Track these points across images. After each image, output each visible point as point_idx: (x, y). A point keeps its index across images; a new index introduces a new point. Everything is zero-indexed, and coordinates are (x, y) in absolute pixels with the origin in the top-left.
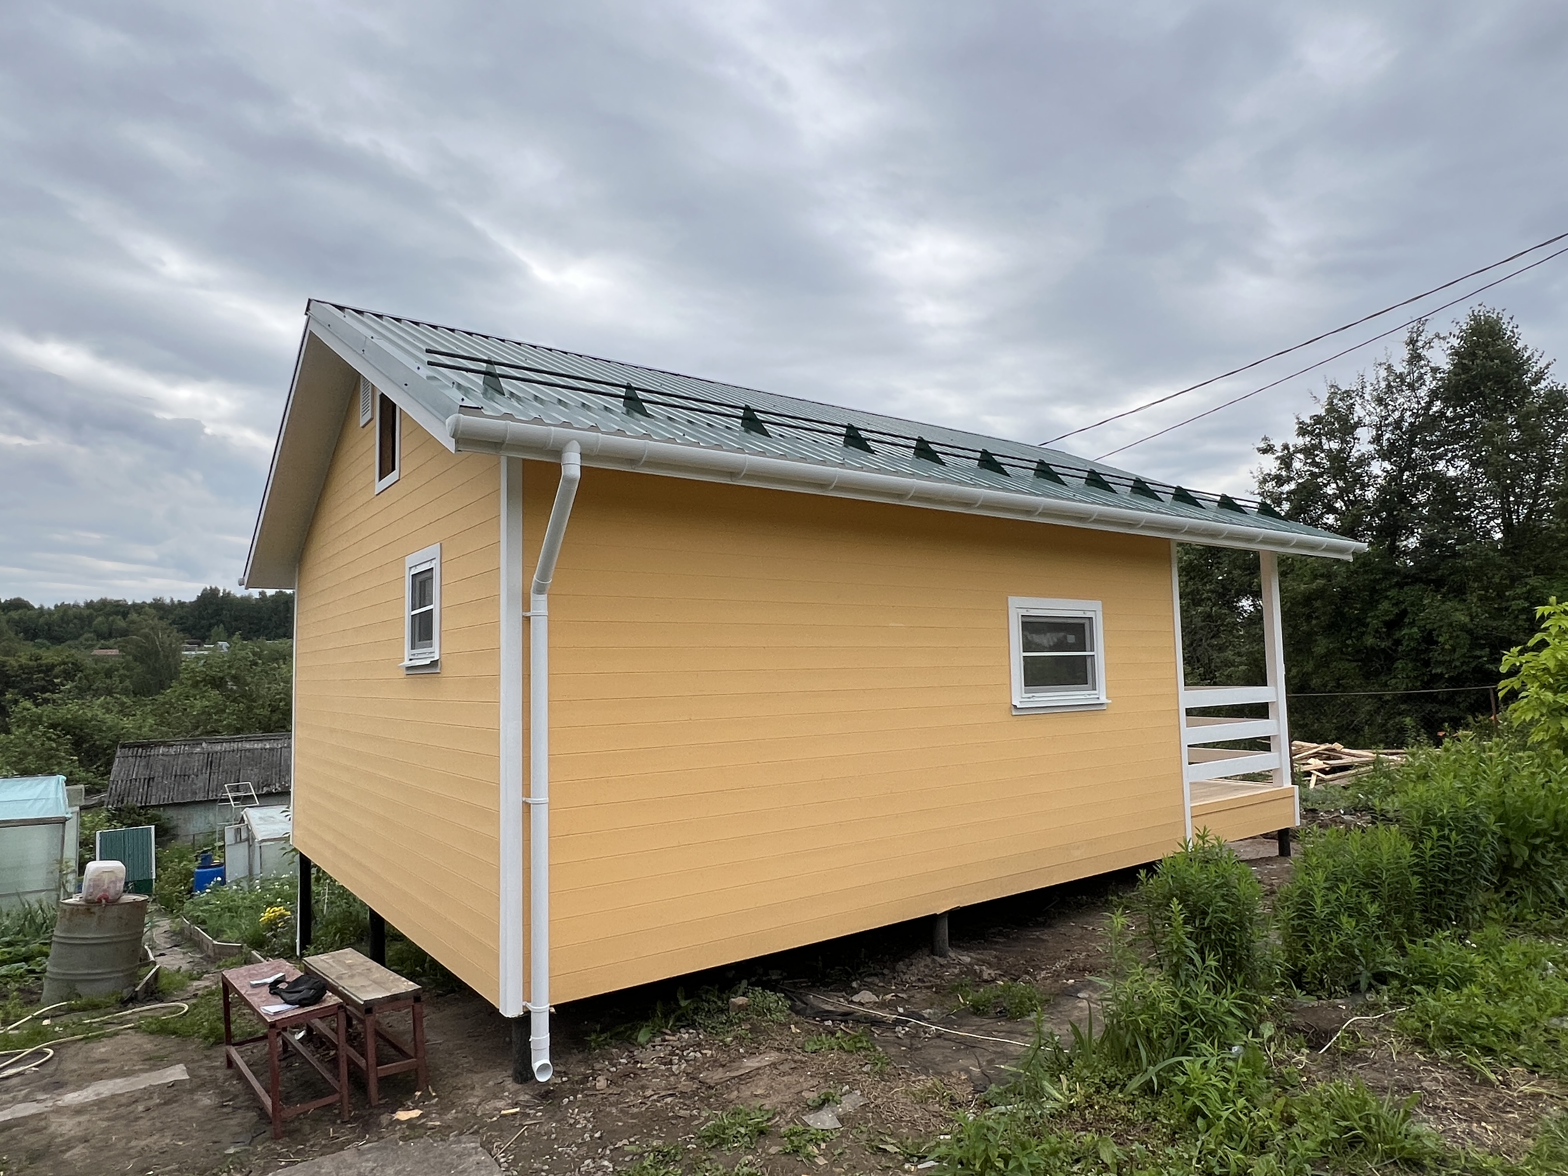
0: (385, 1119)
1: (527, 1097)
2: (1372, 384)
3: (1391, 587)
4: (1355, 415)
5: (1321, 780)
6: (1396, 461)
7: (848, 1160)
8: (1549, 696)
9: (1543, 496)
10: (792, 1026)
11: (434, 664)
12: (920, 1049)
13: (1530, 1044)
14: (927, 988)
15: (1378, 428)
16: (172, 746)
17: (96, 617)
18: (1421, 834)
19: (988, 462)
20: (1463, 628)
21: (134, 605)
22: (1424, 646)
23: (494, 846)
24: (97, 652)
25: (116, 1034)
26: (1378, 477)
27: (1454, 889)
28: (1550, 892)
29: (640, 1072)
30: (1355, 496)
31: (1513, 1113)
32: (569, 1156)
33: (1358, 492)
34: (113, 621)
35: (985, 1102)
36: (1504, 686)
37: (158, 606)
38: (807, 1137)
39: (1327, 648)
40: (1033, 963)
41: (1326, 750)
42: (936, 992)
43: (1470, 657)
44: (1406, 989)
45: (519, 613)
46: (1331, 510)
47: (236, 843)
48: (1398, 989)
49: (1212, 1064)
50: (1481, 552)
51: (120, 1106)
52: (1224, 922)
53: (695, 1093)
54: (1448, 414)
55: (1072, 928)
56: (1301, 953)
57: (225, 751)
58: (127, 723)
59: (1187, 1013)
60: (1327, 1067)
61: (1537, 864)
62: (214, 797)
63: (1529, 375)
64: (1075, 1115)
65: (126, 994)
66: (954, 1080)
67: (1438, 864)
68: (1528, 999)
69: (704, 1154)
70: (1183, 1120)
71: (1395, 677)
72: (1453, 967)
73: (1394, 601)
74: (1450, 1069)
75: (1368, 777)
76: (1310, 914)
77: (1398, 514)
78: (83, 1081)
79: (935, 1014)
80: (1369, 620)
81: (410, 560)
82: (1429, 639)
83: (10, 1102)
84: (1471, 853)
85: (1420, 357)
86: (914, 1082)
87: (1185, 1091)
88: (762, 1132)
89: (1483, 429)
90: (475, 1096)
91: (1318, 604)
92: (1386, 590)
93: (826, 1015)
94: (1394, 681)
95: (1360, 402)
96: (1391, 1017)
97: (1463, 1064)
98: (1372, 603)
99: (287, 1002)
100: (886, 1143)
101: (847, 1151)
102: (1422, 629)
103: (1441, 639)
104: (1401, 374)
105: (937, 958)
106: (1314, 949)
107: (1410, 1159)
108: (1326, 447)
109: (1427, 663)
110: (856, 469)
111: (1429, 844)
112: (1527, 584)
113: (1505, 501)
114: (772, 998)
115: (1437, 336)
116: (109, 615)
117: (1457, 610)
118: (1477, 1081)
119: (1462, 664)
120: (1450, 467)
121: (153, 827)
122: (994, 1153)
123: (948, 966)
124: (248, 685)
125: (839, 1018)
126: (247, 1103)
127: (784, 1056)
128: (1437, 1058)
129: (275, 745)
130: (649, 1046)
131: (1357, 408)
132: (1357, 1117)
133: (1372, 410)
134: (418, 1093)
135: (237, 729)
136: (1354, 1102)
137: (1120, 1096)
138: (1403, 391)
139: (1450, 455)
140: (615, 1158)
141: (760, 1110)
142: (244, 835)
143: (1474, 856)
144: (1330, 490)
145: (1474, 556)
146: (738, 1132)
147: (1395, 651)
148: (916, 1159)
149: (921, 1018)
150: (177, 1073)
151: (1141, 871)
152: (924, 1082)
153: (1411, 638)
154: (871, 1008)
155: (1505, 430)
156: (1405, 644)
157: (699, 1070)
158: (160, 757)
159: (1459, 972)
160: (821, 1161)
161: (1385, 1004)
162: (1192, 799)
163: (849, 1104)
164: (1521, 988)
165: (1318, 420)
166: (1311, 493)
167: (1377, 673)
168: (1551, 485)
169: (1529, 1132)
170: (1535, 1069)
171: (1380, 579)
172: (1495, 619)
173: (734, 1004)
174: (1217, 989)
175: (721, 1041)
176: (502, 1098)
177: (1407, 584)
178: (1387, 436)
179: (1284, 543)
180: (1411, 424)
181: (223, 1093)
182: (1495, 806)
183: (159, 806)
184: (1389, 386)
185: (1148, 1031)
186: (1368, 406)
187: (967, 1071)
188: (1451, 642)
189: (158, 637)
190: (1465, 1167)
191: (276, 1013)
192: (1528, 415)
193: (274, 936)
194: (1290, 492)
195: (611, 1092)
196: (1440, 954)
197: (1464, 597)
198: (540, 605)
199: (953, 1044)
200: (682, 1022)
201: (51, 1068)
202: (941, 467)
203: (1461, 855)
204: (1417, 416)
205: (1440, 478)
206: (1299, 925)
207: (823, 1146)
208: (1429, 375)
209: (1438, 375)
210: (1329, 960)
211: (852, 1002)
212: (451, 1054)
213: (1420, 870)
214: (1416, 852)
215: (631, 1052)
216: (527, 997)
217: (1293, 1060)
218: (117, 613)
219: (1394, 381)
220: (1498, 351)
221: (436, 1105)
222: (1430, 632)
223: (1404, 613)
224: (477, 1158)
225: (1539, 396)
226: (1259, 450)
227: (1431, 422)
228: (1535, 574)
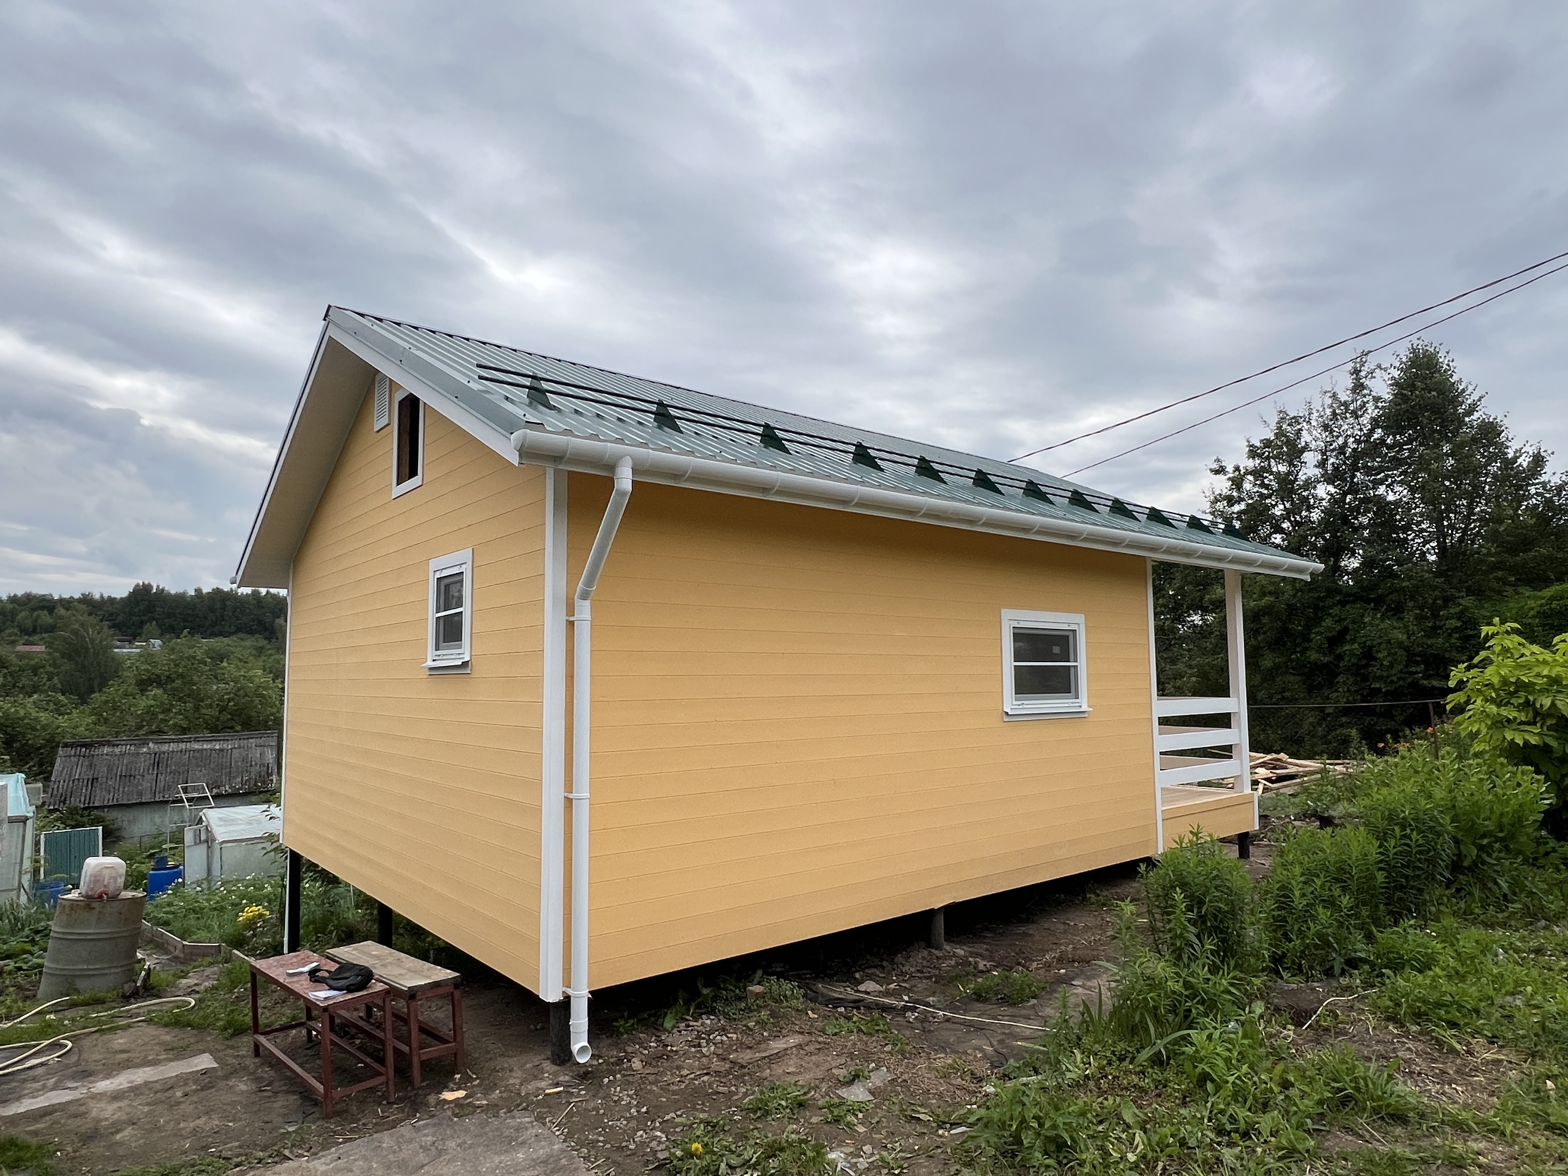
0: (432, 1099)
1: (567, 1078)
2: (1318, 411)
3: (1334, 605)
4: (1302, 440)
5: (1267, 789)
6: (1339, 485)
7: (885, 1127)
8: (1493, 709)
9: (1475, 521)
10: (810, 1012)
11: (465, 664)
12: (933, 1031)
13: (1488, 1018)
14: (927, 978)
15: (1324, 453)
16: (117, 746)
17: (21, 611)
18: (1385, 833)
19: (983, 480)
20: (1400, 644)
21: (61, 600)
22: (1364, 662)
23: (535, 839)
24: (21, 648)
25: (129, 1026)
26: (1323, 499)
27: (1415, 884)
28: (1495, 888)
29: (671, 1054)
30: (1301, 517)
31: (1478, 1076)
32: (621, 1128)
33: (1304, 513)
34: (38, 617)
35: (1005, 1075)
36: (1451, 701)
37: (86, 600)
38: (845, 1108)
39: (1273, 662)
40: (1024, 956)
41: (1271, 760)
42: (936, 982)
43: (1406, 673)
44: (1376, 973)
45: (564, 618)
46: (1278, 530)
47: (196, 844)
48: (1368, 973)
49: (1216, 1035)
50: (1417, 573)
51: (156, 1092)
52: (1219, 910)
53: (728, 1072)
54: (1389, 441)
55: (1054, 923)
56: (1280, 941)
57: (173, 752)
58: (62, 722)
59: (1190, 991)
60: (1311, 1041)
61: (1483, 862)
62: (162, 799)
63: (1464, 407)
64: (1091, 1083)
65: (128, 988)
66: (971, 1058)
67: (1401, 861)
68: (1484, 980)
69: (751, 1123)
70: (1191, 1085)
71: (1336, 691)
72: (1419, 952)
73: (1337, 618)
74: (1420, 1040)
75: (1315, 785)
76: (1289, 905)
77: (1341, 536)
78: (111, 1070)
79: (939, 1001)
80: (1313, 636)
81: (434, 564)
82: (1369, 655)
83: (40, 1090)
84: (1429, 851)
85: (1362, 386)
86: (935, 1060)
87: (1195, 1059)
88: (801, 1105)
89: (1420, 456)
90: (515, 1078)
91: (1265, 620)
92: (1331, 607)
93: (837, 1002)
94: (1335, 695)
95: (1306, 427)
96: (1365, 997)
97: (1432, 1036)
98: (1317, 620)
99: (332, 988)
100: (919, 1112)
101: (883, 1119)
102: (1363, 645)
103: (1380, 655)
104: (1345, 402)
105: (933, 950)
106: (1294, 938)
107: (1394, 1115)
108: (1274, 469)
109: (1365, 678)
110: (873, 486)
111: (1393, 843)
112: (1460, 604)
113: (1440, 526)
114: (787, 986)
115: (1379, 366)
116: (34, 610)
117: (1395, 628)
118: (1445, 1051)
119: (1399, 679)
120: (1390, 492)
121: (100, 828)
122: (1029, 1115)
123: (945, 958)
124: (195, 684)
125: (851, 1005)
126: (285, 1088)
127: (807, 1038)
128: (1408, 1031)
129: (225, 746)
130: (675, 1030)
131: (1304, 433)
132: (1348, 1079)
133: (1318, 435)
134: (458, 1076)
135: (184, 729)
136: (1344, 1067)
137: (1131, 1067)
138: (1346, 418)
139: (1390, 480)
140: (667, 1129)
141: (795, 1085)
142: (203, 837)
143: (1432, 853)
144: (1278, 511)
145: (1410, 578)
146: (779, 1104)
147: (1338, 666)
148: (948, 1126)
149: (927, 1004)
150: (205, 1062)
151: (1141, 865)
152: (943, 1060)
153: (1352, 654)
154: (877, 996)
155: (1440, 458)
156: (1347, 659)
157: (729, 1050)
158: (105, 757)
159: (1422, 956)
160: (861, 1129)
161: (1357, 987)
162: (1163, 803)
163: (879, 1078)
164: (1477, 971)
165: (1267, 443)
166: (1260, 514)
167: (1320, 687)
168: (1482, 511)
169: (1493, 1091)
170: (1495, 1040)
171: (1324, 597)
172: (1429, 637)
173: (752, 992)
174: (1214, 970)
175: (744, 1026)
176: (542, 1079)
177: (1349, 602)
178: (1332, 460)
179: (1249, 562)
180: (1354, 450)
181: (258, 1079)
182: (1447, 809)
183: (102, 808)
184: (1334, 414)
185: (1156, 1008)
186: (1315, 432)
187: (982, 1050)
188: (1389, 659)
189: (88, 633)
190: (1443, 1120)
191: (326, 999)
192: (1462, 445)
193: (254, 935)
194: (1240, 513)
195: (648, 1072)
196: (1406, 941)
197: (1401, 615)
198: (584, 610)
199: (963, 1027)
200: (701, 1009)
201: (74, 1058)
202: (943, 485)
203: (1420, 853)
204: (1359, 442)
205: (1380, 501)
206: (1279, 915)
207: (860, 1115)
208: (1371, 404)
209: (1380, 404)
210: (1307, 946)
211: (858, 991)
212: (478, 1042)
213: (1385, 865)
214: (1381, 850)
215: (659, 1037)
216: (567, 982)
217: (1282, 1035)
218: (42, 608)
219: (1339, 407)
220: (1436, 383)
221: (479, 1085)
222: (1371, 648)
223: (1345, 630)
224: (534, 1131)
225: (1472, 427)
226: (1211, 470)
227: (1374, 448)
228: (1467, 596)
